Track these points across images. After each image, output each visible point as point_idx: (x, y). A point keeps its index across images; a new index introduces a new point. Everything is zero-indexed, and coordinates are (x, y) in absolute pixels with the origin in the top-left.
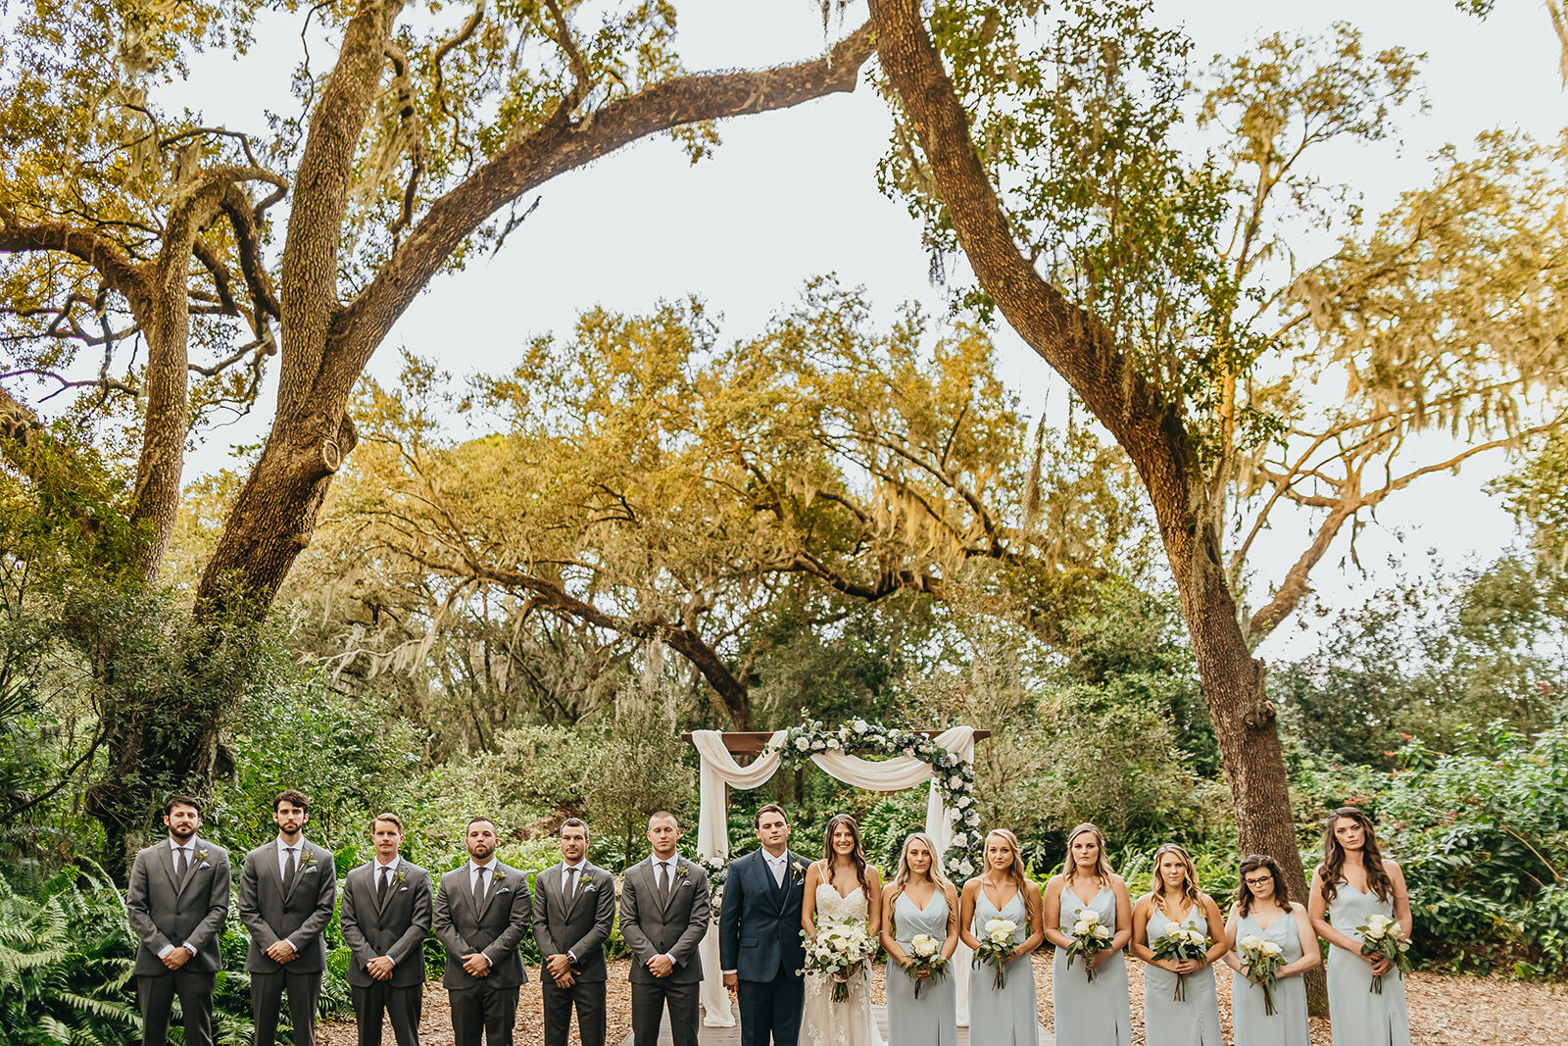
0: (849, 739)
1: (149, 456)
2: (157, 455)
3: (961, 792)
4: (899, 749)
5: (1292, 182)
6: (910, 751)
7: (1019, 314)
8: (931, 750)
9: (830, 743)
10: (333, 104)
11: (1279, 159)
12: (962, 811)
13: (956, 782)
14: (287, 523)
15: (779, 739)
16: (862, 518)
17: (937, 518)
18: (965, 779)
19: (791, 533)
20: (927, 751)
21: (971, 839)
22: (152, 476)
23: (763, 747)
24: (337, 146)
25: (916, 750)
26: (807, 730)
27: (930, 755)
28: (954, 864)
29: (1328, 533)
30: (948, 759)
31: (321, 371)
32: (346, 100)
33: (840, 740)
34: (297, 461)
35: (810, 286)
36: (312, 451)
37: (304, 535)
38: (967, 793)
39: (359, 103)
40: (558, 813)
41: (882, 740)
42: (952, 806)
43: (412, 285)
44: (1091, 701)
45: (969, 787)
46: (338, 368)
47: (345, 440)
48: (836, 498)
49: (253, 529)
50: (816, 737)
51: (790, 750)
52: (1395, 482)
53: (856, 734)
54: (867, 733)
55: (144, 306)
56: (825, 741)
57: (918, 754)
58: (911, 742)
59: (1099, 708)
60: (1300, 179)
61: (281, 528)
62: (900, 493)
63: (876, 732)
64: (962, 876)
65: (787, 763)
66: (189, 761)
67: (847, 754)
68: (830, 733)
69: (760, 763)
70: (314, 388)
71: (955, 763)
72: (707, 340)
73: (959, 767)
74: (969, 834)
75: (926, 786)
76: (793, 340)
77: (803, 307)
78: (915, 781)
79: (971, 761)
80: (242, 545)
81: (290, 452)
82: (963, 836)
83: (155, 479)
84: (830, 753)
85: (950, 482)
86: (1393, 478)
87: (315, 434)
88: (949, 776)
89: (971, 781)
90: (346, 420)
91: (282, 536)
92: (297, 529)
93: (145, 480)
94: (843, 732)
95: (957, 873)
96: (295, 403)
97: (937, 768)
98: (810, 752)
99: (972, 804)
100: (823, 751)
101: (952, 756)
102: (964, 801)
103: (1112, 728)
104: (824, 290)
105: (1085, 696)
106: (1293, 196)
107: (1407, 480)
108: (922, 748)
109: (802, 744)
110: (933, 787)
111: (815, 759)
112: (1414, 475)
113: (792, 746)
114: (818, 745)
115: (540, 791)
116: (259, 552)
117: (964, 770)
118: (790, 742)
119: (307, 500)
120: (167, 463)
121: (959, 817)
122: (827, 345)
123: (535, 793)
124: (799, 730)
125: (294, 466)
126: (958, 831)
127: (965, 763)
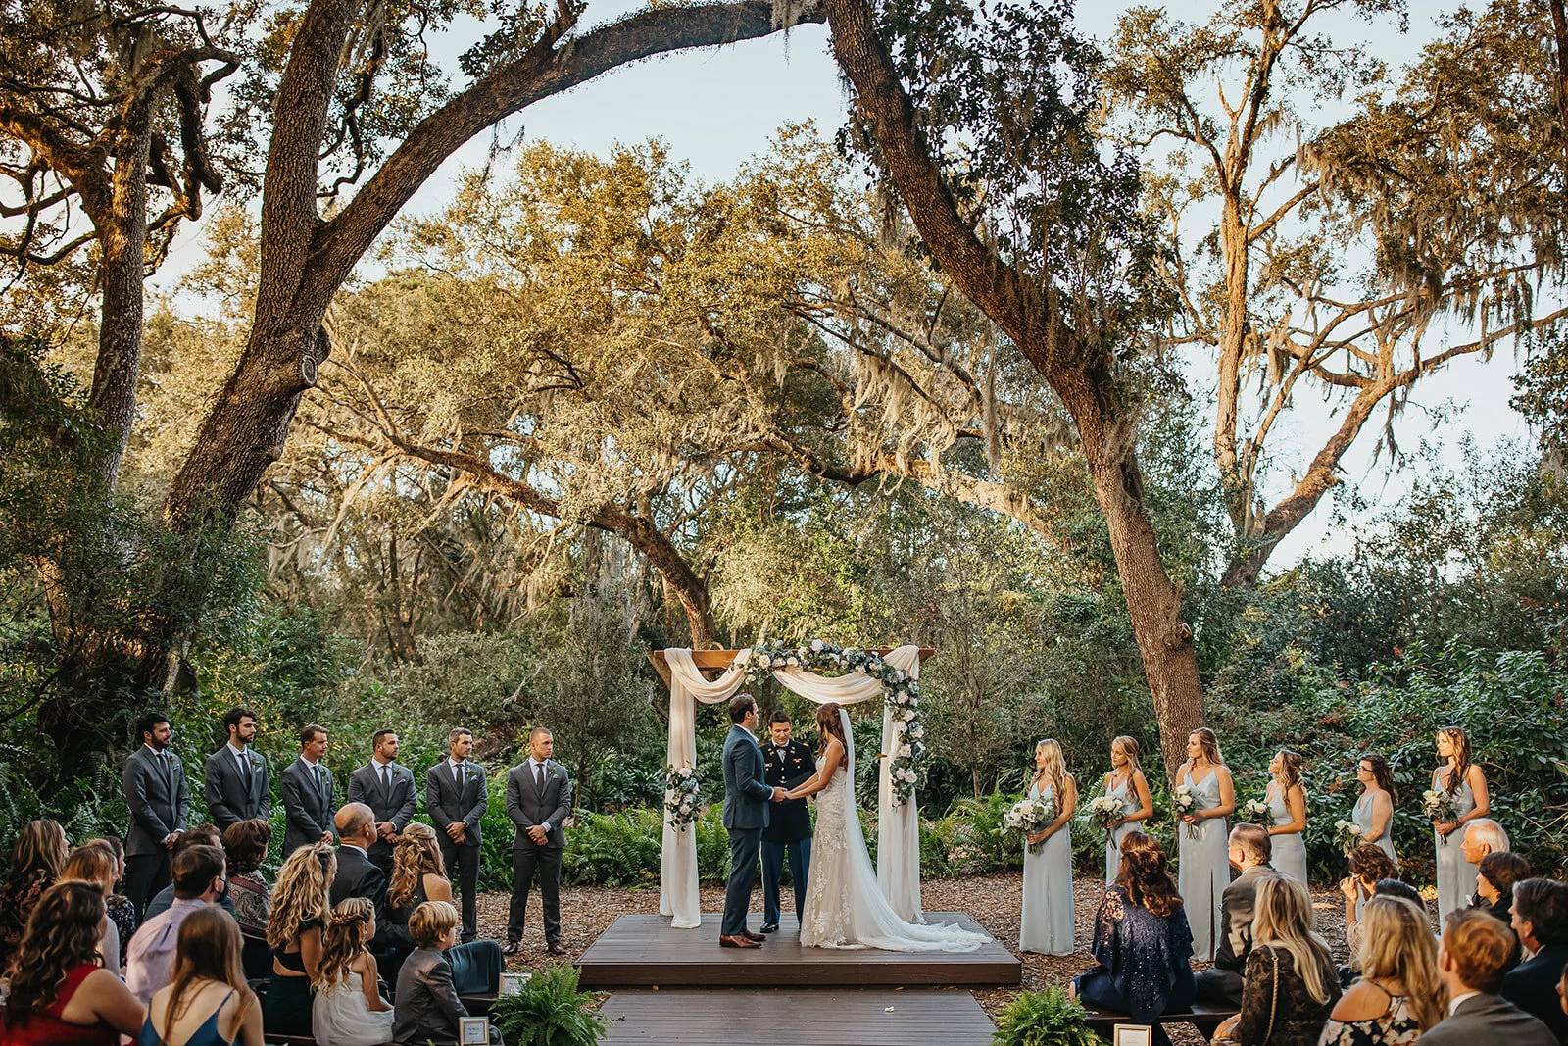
0: (807, 656)
1: (108, 361)
2: (116, 359)
3: (907, 705)
4: (851, 666)
5: (1301, 44)
6: (861, 668)
7: (960, 274)
8: (880, 667)
9: (789, 661)
10: (318, 22)
11: (1285, 24)
12: (907, 724)
13: (902, 697)
14: (261, 437)
15: (743, 656)
17: (924, 395)
18: (910, 695)
20: (876, 668)
21: (915, 750)
22: (111, 381)
23: (728, 665)
24: (321, 64)
25: (867, 667)
26: (769, 648)
27: (879, 672)
28: (900, 772)
29: (1356, 420)
30: (894, 676)
31: (301, 287)
32: (331, 19)
33: (799, 658)
34: (275, 376)
35: (785, 136)
36: (291, 367)
37: (277, 448)
38: (913, 707)
39: (342, 19)
40: (489, 734)
41: (837, 658)
42: (899, 719)
43: (393, 204)
45: (915, 702)
46: (319, 283)
47: (319, 352)
48: (812, 367)
49: (227, 442)
50: (777, 655)
51: (753, 667)
52: (1425, 363)
53: (813, 652)
54: (823, 652)
55: (95, 197)
56: (785, 658)
57: (869, 671)
58: (862, 660)
60: (1310, 41)
61: (255, 442)
63: (831, 651)
64: (907, 784)
65: (750, 678)
66: (148, 677)
67: (805, 670)
68: (790, 651)
69: (726, 679)
70: (294, 303)
71: (901, 679)
72: (669, 191)
73: (905, 683)
74: (913, 745)
76: (767, 197)
77: (776, 159)
78: (870, 695)
79: (917, 678)
80: (215, 459)
81: (268, 367)
82: (908, 747)
83: (114, 385)
84: (790, 670)
85: (937, 356)
86: (1422, 359)
87: (293, 349)
88: (896, 691)
89: (915, 696)
90: (322, 333)
91: (256, 449)
92: (270, 442)
93: (104, 385)
94: (802, 650)
95: (904, 781)
96: (275, 318)
97: (886, 683)
98: (772, 668)
99: (915, 719)
100: (783, 668)
101: (899, 673)
102: (909, 715)
104: (800, 140)
106: (1303, 60)
107: (1438, 360)
108: (872, 666)
109: (764, 661)
111: (777, 674)
112: (1444, 357)
113: (755, 663)
114: (779, 662)
115: (469, 708)
116: (232, 465)
117: (910, 685)
118: (753, 660)
119: (282, 413)
120: (126, 367)
121: (905, 729)
122: (803, 200)
123: (463, 711)
125: (271, 381)
126: (904, 742)
127: (910, 679)
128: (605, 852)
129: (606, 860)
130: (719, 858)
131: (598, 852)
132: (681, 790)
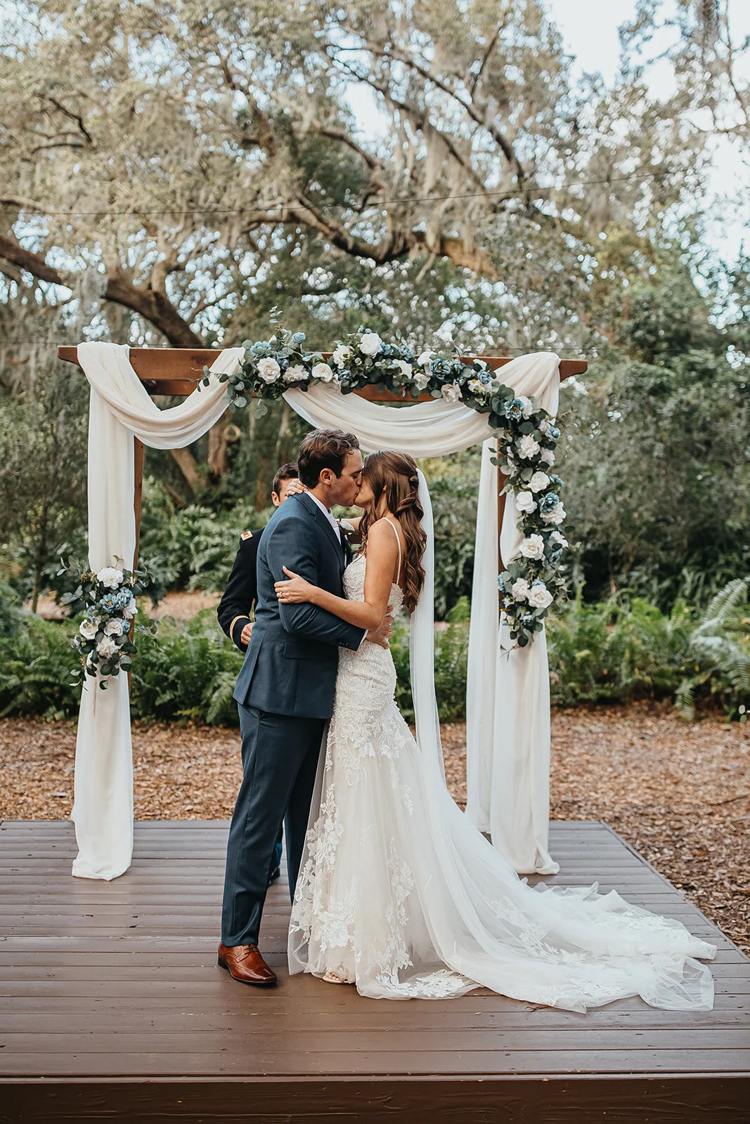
0: (350, 364)
3: (534, 464)
4: (434, 386)
6: (453, 391)
8: (489, 389)
9: (317, 371)
12: (537, 497)
13: (528, 446)
15: (229, 362)
16: (371, 165)
18: (545, 443)
19: (285, 172)
20: (482, 389)
21: (549, 546)
23: (200, 374)
25: (464, 388)
26: (279, 346)
27: (487, 397)
28: (520, 589)
30: (517, 406)
33: (334, 367)
38: (545, 467)
41: (406, 369)
42: (517, 488)
44: (650, 382)
45: (549, 456)
48: (341, 138)
50: (294, 359)
51: (248, 381)
53: (363, 357)
54: (380, 356)
56: (308, 366)
57: (467, 396)
58: (455, 374)
59: (661, 391)
62: (419, 127)
63: (397, 356)
64: (531, 609)
65: (240, 402)
67: (345, 390)
68: (318, 355)
69: (197, 400)
71: (528, 412)
73: (534, 421)
74: (547, 537)
75: (473, 450)
78: (458, 442)
79: (553, 411)
82: (537, 539)
84: (316, 389)
85: (479, 116)
88: (517, 435)
89: (553, 445)
94: (341, 353)
95: (525, 604)
97: (497, 420)
98: (281, 386)
99: (552, 487)
100: (304, 385)
101: (525, 402)
102: (539, 481)
103: (675, 417)
105: (643, 375)
108: (473, 385)
109: (268, 370)
110: (486, 456)
111: (294, 399)
113: (250, 372)
114: (297, 373)
117: (543, 426)
118: (248, 368)
121: (531, 507)
124: (264, 345)
126: (528, 533)
127: (543, 413)
128: (47, 672)
129: (47, 683)
130: (204, 687)
131: (36, 671)
132: (101, 611)
